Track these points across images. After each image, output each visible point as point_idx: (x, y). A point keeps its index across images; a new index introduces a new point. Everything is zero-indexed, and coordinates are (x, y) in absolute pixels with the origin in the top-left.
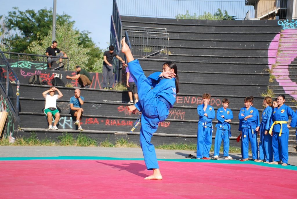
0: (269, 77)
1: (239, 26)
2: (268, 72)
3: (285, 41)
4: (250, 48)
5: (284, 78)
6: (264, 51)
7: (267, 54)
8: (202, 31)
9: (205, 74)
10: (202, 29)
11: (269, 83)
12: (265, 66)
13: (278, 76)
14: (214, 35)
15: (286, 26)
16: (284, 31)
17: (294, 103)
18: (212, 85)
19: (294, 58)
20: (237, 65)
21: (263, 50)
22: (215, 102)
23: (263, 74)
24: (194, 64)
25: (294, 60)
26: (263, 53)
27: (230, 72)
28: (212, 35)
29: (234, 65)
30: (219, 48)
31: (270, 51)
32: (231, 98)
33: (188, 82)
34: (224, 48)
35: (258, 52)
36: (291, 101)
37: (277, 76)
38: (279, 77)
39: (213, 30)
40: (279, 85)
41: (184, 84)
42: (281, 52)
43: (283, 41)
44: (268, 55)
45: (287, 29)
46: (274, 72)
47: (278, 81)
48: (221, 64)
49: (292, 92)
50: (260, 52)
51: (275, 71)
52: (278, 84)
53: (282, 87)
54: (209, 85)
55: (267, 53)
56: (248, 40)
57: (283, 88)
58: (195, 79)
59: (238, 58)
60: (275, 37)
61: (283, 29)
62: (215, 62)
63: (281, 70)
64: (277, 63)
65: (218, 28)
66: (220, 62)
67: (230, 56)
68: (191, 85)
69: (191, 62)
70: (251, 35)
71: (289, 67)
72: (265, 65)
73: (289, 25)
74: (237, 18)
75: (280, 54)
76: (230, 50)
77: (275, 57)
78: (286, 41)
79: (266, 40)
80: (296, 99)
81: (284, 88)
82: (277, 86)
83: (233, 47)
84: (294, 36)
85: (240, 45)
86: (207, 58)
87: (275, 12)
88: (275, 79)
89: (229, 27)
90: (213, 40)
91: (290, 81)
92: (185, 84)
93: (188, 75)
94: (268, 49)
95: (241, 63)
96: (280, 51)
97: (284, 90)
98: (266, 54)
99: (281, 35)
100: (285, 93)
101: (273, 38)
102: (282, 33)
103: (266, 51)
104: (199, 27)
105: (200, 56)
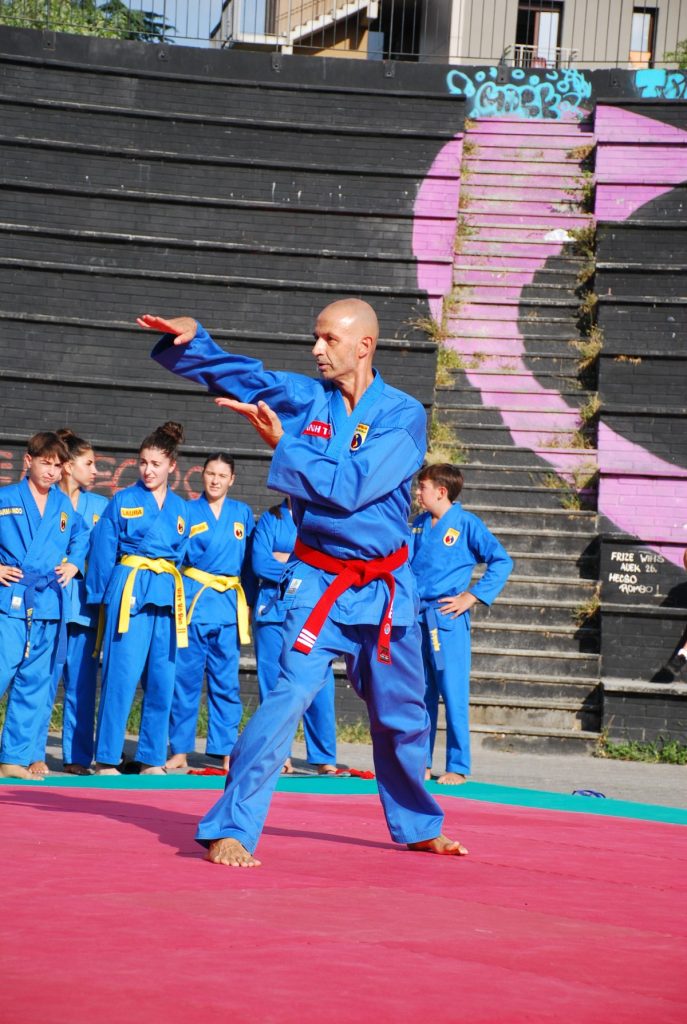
0: (436, 362)
1: (261, 87)
2: (427, 334)
3: (485, 179)
4: (327, 209)
5: (505, 368)
6: (393, 226)
7: (410, 241)
8: (70, 95)
9: (118, 334)
10: (69, 87)
11: (435, 393)
12: (414, 304)
13: (474, 355)
14: (134, 124)
15: (485, 101)
16: (480, 128)
17: (556, 493)
18: (158, 395)
19: (533, 270)
20: (277, 295)
21: (388, 220)
22: (182, 481)
23: (408, 344)
24: (56, 279)
25: (536, 280)
26: (390, 235)
27: (243, 328)
28: (124, 123)
29: (260, 291)
30: (170, 196)
31: (424, 230)
32: (259, 462)
33: (38, 375)
34: (196, 198)
35: (363, 227)
36: (543, 483)
37: (471, 358)
38: (481, 364)
39: (126, 96)
40: (480, 401)
41: (13, 385)
42: (470, 234)
43: (476, 179)
44: (415, 245)
45: (490, 115)
46: (452, 337)
47: (475, 381)
48: (199, 282)
49: (545, 438)
50: (376, 231)
51: (461, 332)
52: (475, 395)
53: (494, 414)
54: (146, 394)
55: (406, 237)
56: (314, 165)
57: (500, 420)
58: (66, 358)
59: (273, 257)
60: (439, 157)
61: (472, 115)
62: (165, 273)
63: (484, 330)
64: (457, 289)
65: (154, 86)
66: (194, 276)
67: (231, 245)
68: (55, 388)
69: (39, 264)
70: (325, 139)
71: (521, 314)
72: (410, 300)
73: (501, 95)
74: (167, 23)
75: (468, 247)
76: (224, 211)
77: (451, 259)
78: (492, 180)
79: (399, 171)
80: (564, 477)
81: (509, 420)
82: (475, 406)
83: (236, 197)
84: (527, 154)
85: (274, 184)
86: (112, 249)
87: (364, 10)
88: (463, 373)
89: (212, 87)
90: (135, 150)
91: (531, 384)
92: (19, 384)
93: (31, 338)
94: (412, 217)
95: (299, 283)
96: (468, 230)
97: (508, 430)
98: (401, 242)
99: (467, 149)
100: (511, 441)
101: (431, 159)
102: (469, 138)
103: (402, 228)
104: (53, 77)
105: (76, 233)
